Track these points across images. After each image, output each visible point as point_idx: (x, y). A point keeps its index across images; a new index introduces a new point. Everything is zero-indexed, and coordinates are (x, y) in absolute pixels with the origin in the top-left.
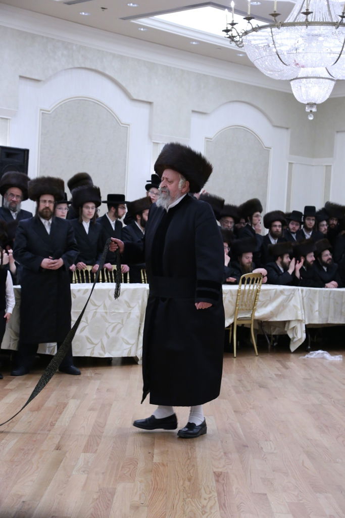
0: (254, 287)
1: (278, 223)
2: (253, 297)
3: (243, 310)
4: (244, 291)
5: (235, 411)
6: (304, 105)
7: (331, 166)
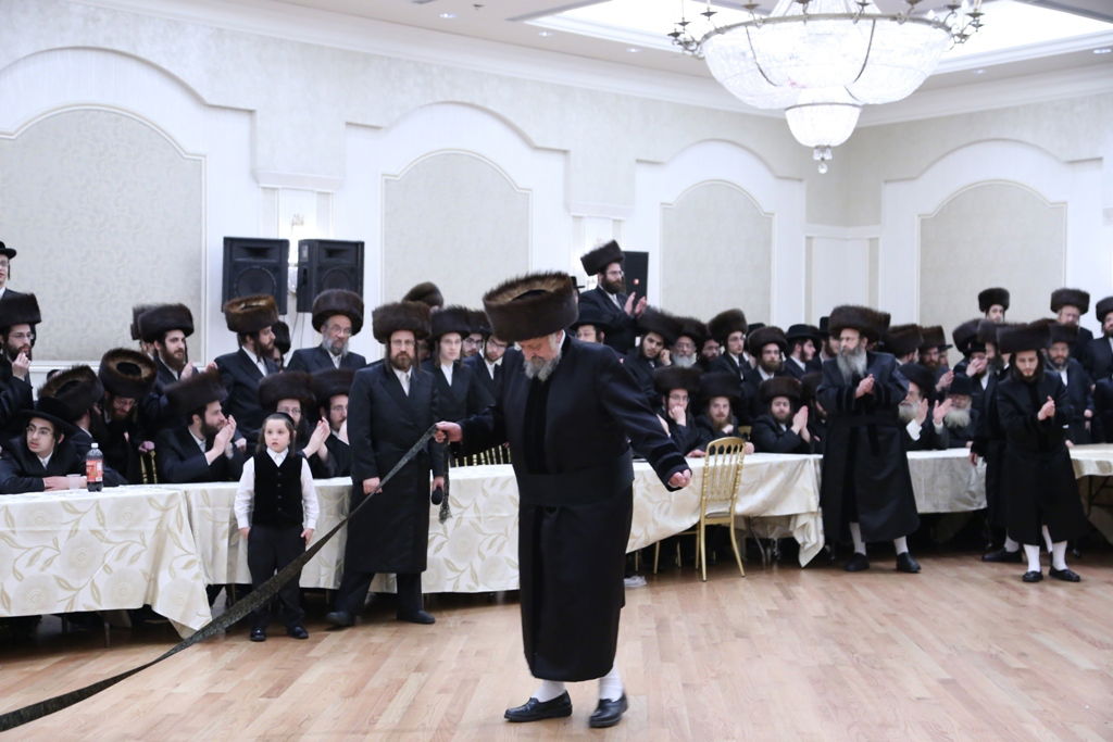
0: (731, 460)
1: (773, 347)
2: (731, 478)
3: (713, 500)
4: (715, 469)
5: (684, 685)
6: (808, 151)
7: (877, 239)
